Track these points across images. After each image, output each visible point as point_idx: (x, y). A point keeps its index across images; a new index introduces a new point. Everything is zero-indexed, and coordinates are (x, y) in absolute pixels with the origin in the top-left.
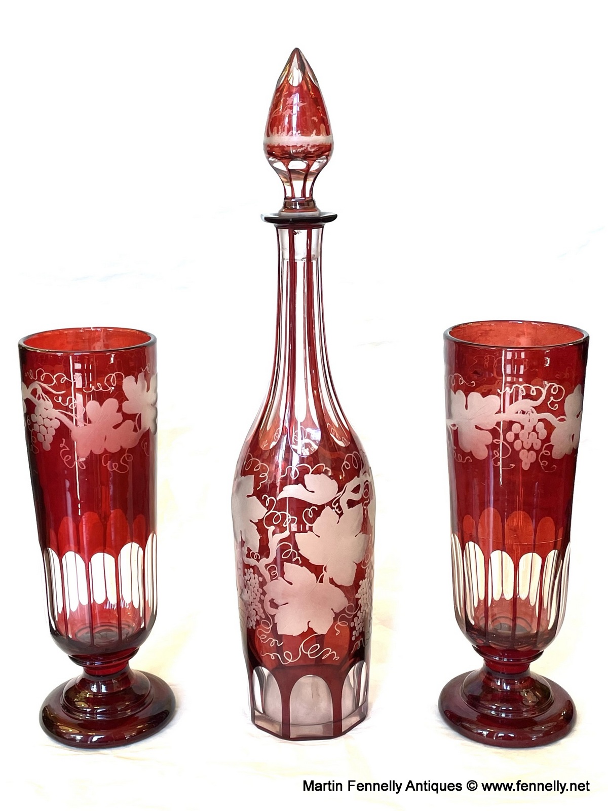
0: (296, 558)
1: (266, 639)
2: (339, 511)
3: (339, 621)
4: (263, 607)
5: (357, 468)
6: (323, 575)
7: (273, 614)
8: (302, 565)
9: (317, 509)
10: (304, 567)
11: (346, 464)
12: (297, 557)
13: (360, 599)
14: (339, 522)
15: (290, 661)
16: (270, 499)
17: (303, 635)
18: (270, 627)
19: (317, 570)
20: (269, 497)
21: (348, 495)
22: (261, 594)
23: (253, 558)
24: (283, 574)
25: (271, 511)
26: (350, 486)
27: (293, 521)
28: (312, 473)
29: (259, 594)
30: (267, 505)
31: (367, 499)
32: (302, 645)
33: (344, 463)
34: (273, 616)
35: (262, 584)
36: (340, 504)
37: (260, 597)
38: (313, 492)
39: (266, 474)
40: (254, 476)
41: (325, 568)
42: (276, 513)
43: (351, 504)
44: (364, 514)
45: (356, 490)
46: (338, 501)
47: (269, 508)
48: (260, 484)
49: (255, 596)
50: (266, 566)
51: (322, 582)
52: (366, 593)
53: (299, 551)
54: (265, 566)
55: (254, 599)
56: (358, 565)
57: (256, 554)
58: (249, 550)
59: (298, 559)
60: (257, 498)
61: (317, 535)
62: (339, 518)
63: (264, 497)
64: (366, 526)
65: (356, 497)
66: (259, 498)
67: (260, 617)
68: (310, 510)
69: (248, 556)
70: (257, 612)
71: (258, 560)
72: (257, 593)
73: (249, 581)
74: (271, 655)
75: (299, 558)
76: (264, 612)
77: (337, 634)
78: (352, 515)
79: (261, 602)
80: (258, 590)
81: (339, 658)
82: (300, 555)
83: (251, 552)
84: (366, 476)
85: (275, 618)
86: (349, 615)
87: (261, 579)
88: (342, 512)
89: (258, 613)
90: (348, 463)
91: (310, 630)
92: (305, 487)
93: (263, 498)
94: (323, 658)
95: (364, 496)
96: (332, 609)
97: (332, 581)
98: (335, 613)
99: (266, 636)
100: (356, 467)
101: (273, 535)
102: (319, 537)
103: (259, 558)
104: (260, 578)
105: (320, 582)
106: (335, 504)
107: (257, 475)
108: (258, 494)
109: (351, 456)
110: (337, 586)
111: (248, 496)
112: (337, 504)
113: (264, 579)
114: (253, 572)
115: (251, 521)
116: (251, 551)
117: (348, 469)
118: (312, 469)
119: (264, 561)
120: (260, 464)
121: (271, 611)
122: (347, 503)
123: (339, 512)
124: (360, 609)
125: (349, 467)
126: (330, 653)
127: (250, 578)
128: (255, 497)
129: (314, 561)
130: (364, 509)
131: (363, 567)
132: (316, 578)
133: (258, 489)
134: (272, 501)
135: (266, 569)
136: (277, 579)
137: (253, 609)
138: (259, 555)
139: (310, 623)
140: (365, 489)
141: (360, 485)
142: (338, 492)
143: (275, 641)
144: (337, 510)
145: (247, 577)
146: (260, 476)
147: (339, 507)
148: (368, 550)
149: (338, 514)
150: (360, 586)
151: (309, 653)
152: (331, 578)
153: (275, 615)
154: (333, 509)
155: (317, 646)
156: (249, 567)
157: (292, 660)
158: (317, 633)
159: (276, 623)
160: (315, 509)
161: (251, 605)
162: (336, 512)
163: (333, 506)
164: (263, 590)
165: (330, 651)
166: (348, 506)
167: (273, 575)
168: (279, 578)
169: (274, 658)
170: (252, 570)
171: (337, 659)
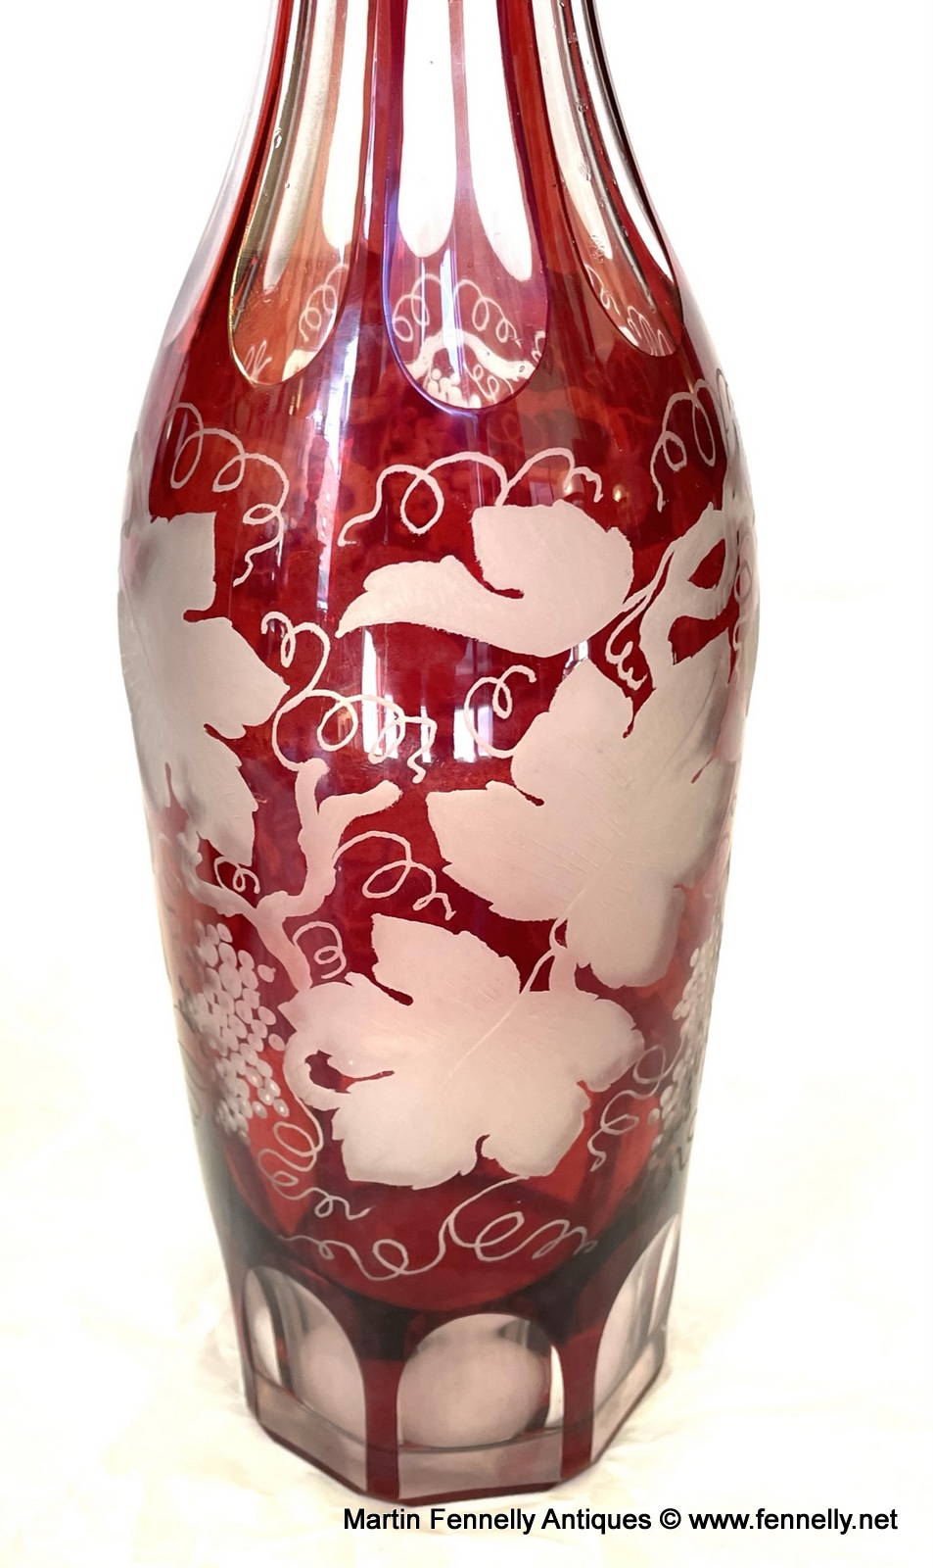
0: (429, 898)
1: (298, 1189)
2: (636, 677)
3: (606, 1122)
4: (279, 1077)
5: (710, 464)
6: (552, 959)
7: (324, 1109)
8: (455, 927)
9: (533, 679)
10: (465, 934)
11: (670, 443)
12: (433, 895)
13: (687, 1018)
14: (631, 727)
15: (400, 1271)
16: (297, 636)
17: (458, 1186)
18: (314, 1152)
19: (523, 941)
20: (295, 624)
21: (675, 597)
22: (271, 1029)
23: (230, 887)
24: (363, 960)
25: (309, 691)
26: (684, 552)
27: (415, 736)
28: (507, 502)
29: (260, 1029)
30: (286, 661)
32: (451, 1220)
33: (661, 442)
34: (326, 1117)
35: (277, 992)
36: (642, 646)
37: (265, 1041)
38: (514, 594)
39: (276, 511)
40: (213, 515)
41: (563, 928)
42: (331, 702)
43: (685, 639)
44: (731, 679)
45: (709, 570)
46: (633, 633)
47: (296, 678)
48: (247, 559)
49: (243, 1034)
50: (290, 925)
51: (544, 986)
53: (446, 870)
54: (286, 926)
57: (240, 872)
58: (209, 850)
59: (437, 902)
60: (235, 627)
61: (529, 797)
62: (636, 709)
63: (271, 623)
65: (701, 604)
66: (246, 627)
67: (270, 1108)
68: (500, 682)
69: (206, 873)
70: (253, 1088)
71: (253, 899)
72: (255, 1024)
73: (217, 968)
74: (322, 1245)
75: (444, 897)
76: (287, 1095)
77: (594, 1167)
79: (275, 1059)
80: (255, 1012)
81: (595, 1243)
82: (447, 884)
83: (218, 861)
85: (334, 1121)
86: (646, 1089)
87: (268, 974)
88: (649, 680)
89: (260, 1092)
90: (680, 443)
91: (486, 1169)
92: (476, 571)
93: (264, 628)
94: (537, 1255)
95: (735, 596)
96: (580, 1082)
97: (585, 978)
98: (591, 1094)
99: (295, 1180)
100: (710, 457)
101: (319, 800)
102: (539, 802)
103: (257, 890)
104: (261, 968)
106: (617, 649)
107: (227, 511)
108: (239, 605)
109: (689, 403)
110: (600, 991)
111: (192, 616)
112: (629, 647)
113: (282, 973)
114: (230, 937)
115: (212, 732)
116: (219, 855)
117: (676, 468)
118: (509, 478)
119: (278, 906)
120: (243, 456)
121: (322, 1097)
122: (669, 640)
123: (635, 685)
126: (563, 1235)
127: (220, 962)
128: (224, 624)
129: (507, 906)
130: (733, 654)
132: (513, 975)
133: (237, 582)
134: (307, 641)
135: (290, 936)
136: (341, 978)
138: (253, 875)
139: (485, 1143)
141: (719, 542)
142: (635, 589)
143: (335, 1202)
144: (626, 676)
145: (207, 953)
146: (247, 519)
147: (638, 663)
149: (628, 691)
151: (477, 1245)
152: (583, 965)
153: (332, 1112)
154: (609, 671)
155: (514, 1221)
156: (214, 917)
157: (407, 1269)
158: (515, 1175)
159: (340, 1142)
160: (526, 677)
161: (228, 1058)
162: (622, 684)
163: (611, 658)
164: (280, 1017)
165: (565, 1230)
166: (674, 650)
167: (320, 962)
168: (351, 976)
169: (330, 1256)
170: (223, 931)
171: (587, 1251)
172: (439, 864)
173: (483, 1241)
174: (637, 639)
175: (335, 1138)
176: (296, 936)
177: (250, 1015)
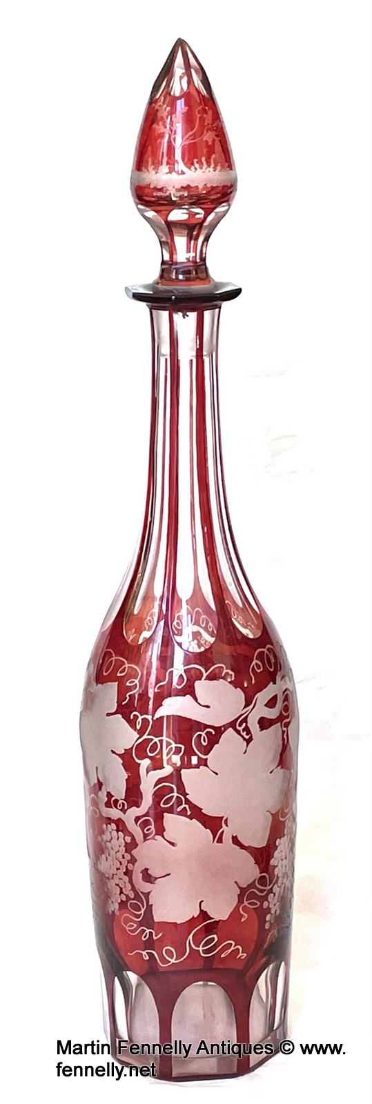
0: (182, 807)
1: (136, 929)
2: (247, 734)
3: (247, 901)
4: (131, 881)
5: (272, 670)
6: (223, 832)
7: (146, 892)
8: (191, 817)
9: (214, 733)
10: (194, 820)
11: (256, 664)
12: (184, 806)
13: (277, 866)
14: (246, 751)
15: (173, 961)
16: (142, 719)
17: (192, 922)
18: (142, 911)
19: (213, 824)
20: (141, 715)
21: (260, 710)
22: (129, 862)
23: (117, 808)
24: (160, 831)
25: (145, 737)
26: (263, 697)
27: (178, 751)
28: (205, 679)
29: (125, 862)
30: (138, 727)
31: (287, 717)
32: (191, 937)
33: (254, 663)
34: (147, 895)
35: (131, 846)
36: (249, 725)
37: (127, 867)
38: (208, 707)
39: (136, 681)
40: (117, 683)
41: (226, 820)
42: (152, 740)
43: (264, 724)
44: (283, 739)
45: (271, 703)
46: (245, 720)
47: (141, 733)
48: (127, 696)
49: (118, 865)
50: (137, 819)
51: (221, 842)
52: (286, 858)
53: (187, 796)
54: (135, 820)
55: (118, 869)
56: (275, 816)
57: (120, 802)
58: (109, 795)
59: (185, 808)
60: (123, 717)
61: (213, 772)
62: (247, 745)
63: (134, 715)
64: (285, 758)
65: (272, 714)
66: (126, 717)
67: (127, 896)
68: (203, 734)
69: (108, 805)
70: (121, 889)
71: (124, 811)
72: (122, 860)
73: (110, 842)
74: (144, 953)
75: (187, 806)
76: (133, 889)
77: (243, 920)
78: (266, 741)
79: (128, 873)
80: (123, 856)
81: (245, 955)
82: (188, 802)
83: (113, 799)
84: (285, 681)
85: (150, 896)
86: (262, 891)
87: (128, 839)
88: (251, 736)
89: (124, 890)
90: (260, 663)
91: (204, 915)
92: (196, 699)
93: (132, 717)
94: (223, 956)
95: (283, 712)
96: (236, 882)
97: (235, 840)
98: (240, 888)
99: (135, 925)
100: (271, 668)
101: (147, 773)
102: (217, 774)
103: (126, 808)
104: (126, 837)
105: (217, 842)
106: (240, 725)
107: (121, 682)
108: (125, 710)
109: (264, 652)
110: (242, 847)
111: (109, 715)
112: (244, 725)
113: (133, 839)
114: (115, 828)
115: (113, 752)
116: (113, 796)
117: (259, 671)
118: (206, 672)
119: (134, 812)
120: (127, 665)
121: (144, 887)
122: (259, 723)
123: (247, 737)
124: (277, 882)
125: (260, 669)
126: (232, 948)
127: (112, 838)
128: (119, 716)
129: (208, 810)
130: (283, 732)
131: (281, 819)
132: (212, 836)
133: (124, 703)
134: (145, 721)
135: (136, 824)
136: (153, 838)
137: (118, 885)
138: (125, 802)
139: (202, 904)
140: (284, 702)
141: (276, 695)
142: (245, 707)
143: (150, 932)
144: (244, 734)
145: (106, 837)
146: (128, 684)
147: (247, 730)
148: (288, 792)
149: (244, 739)
150: (277, 847)
151: (201, 949)
152: (234, 835)
153: (149, 893)
154: (238, 732)
155: (213, 939)
156: (109, 821)
157: (176, 960)
158: (213, 918)
159: (152, 905)
160: (211, 733)
161: (112, 878)
162: (242, 736)
163: (238, 728)
164: (132, 856)
165: (233, 946)
166: (260, 727)
167: (146, 832)
168: (157, 837)
169: (148, 958)
170: (114, 826)
171: (242, 958)
172: (185, 794)
173: (203, 947)
174: (246, 723)
175: (150, 904)
176: (138, 824)
177: (121, 857)
